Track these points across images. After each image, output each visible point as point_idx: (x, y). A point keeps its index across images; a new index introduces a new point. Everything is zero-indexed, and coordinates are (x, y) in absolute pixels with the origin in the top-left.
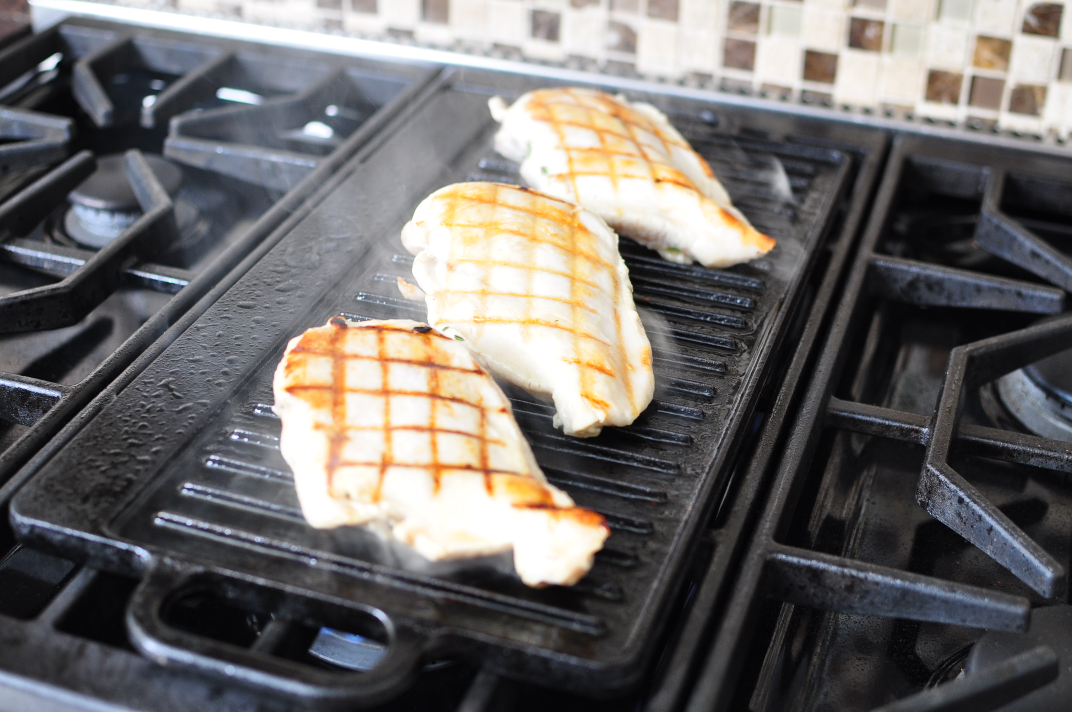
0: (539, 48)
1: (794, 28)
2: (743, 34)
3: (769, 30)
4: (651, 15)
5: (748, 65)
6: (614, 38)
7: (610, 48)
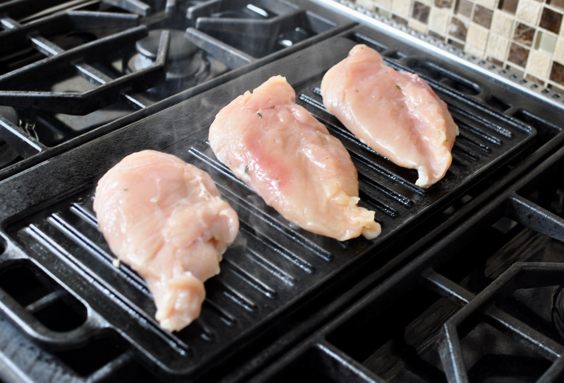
0: (415, 23)
1: (551, 49)
2: (522, 44)
3: (537, 47)
4: (475, 21)
5: (522, 63)
6: (454, 28)
7: (450, 33)
